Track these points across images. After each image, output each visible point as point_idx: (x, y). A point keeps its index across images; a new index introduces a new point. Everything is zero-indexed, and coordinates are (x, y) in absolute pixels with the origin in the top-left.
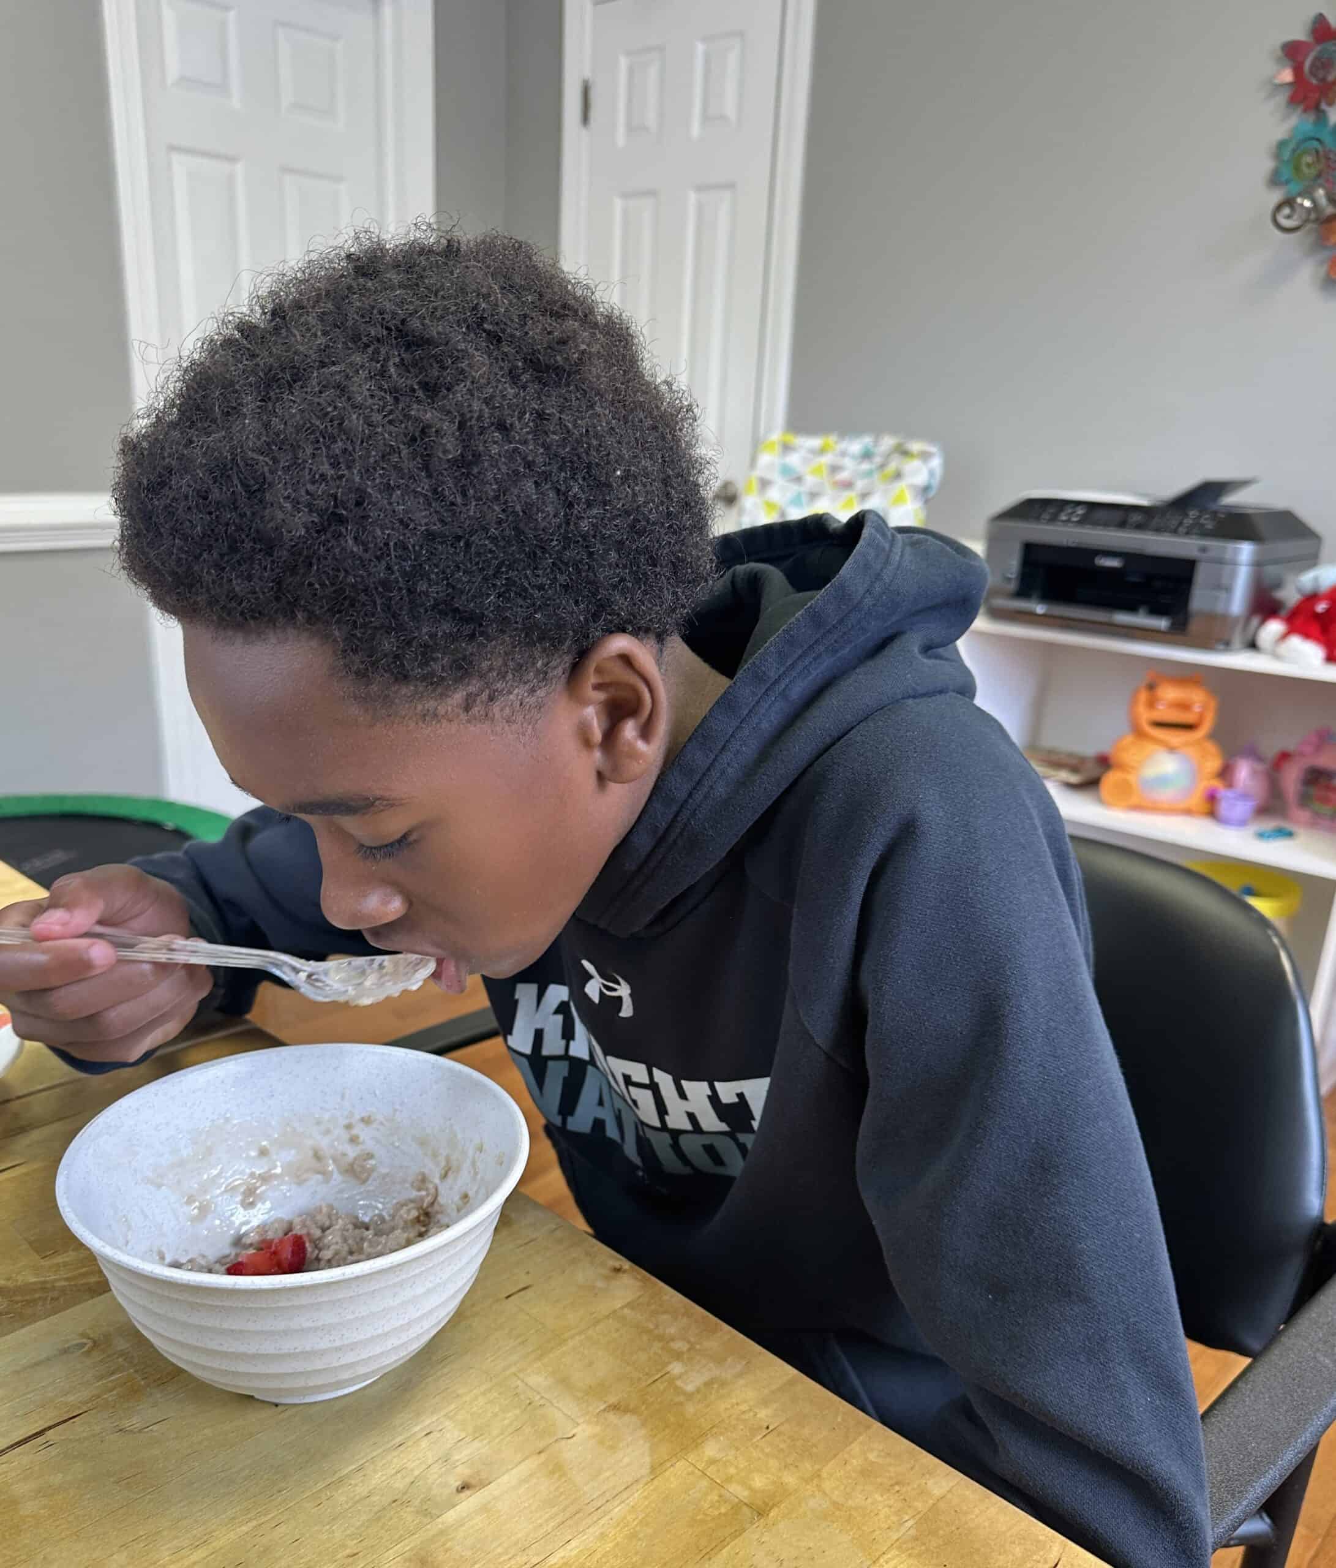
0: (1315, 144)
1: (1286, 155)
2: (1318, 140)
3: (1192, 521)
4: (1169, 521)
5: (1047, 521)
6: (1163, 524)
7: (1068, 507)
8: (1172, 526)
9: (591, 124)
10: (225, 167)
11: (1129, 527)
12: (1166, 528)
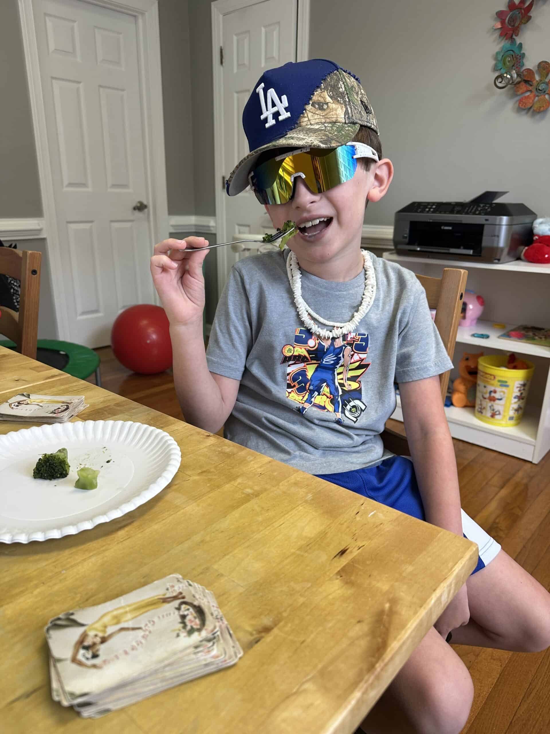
0: (511, 52)
1: (500, 57)
2: (512, 50)
3: (481, 208)
4: (472, 209)
5: (420, 212)
6: (470, 210)
7: (429, 205)
8: (473, 211)
9: (224, 64)
10: (75, 85)
11: (455, 212)
12: (471, 212)
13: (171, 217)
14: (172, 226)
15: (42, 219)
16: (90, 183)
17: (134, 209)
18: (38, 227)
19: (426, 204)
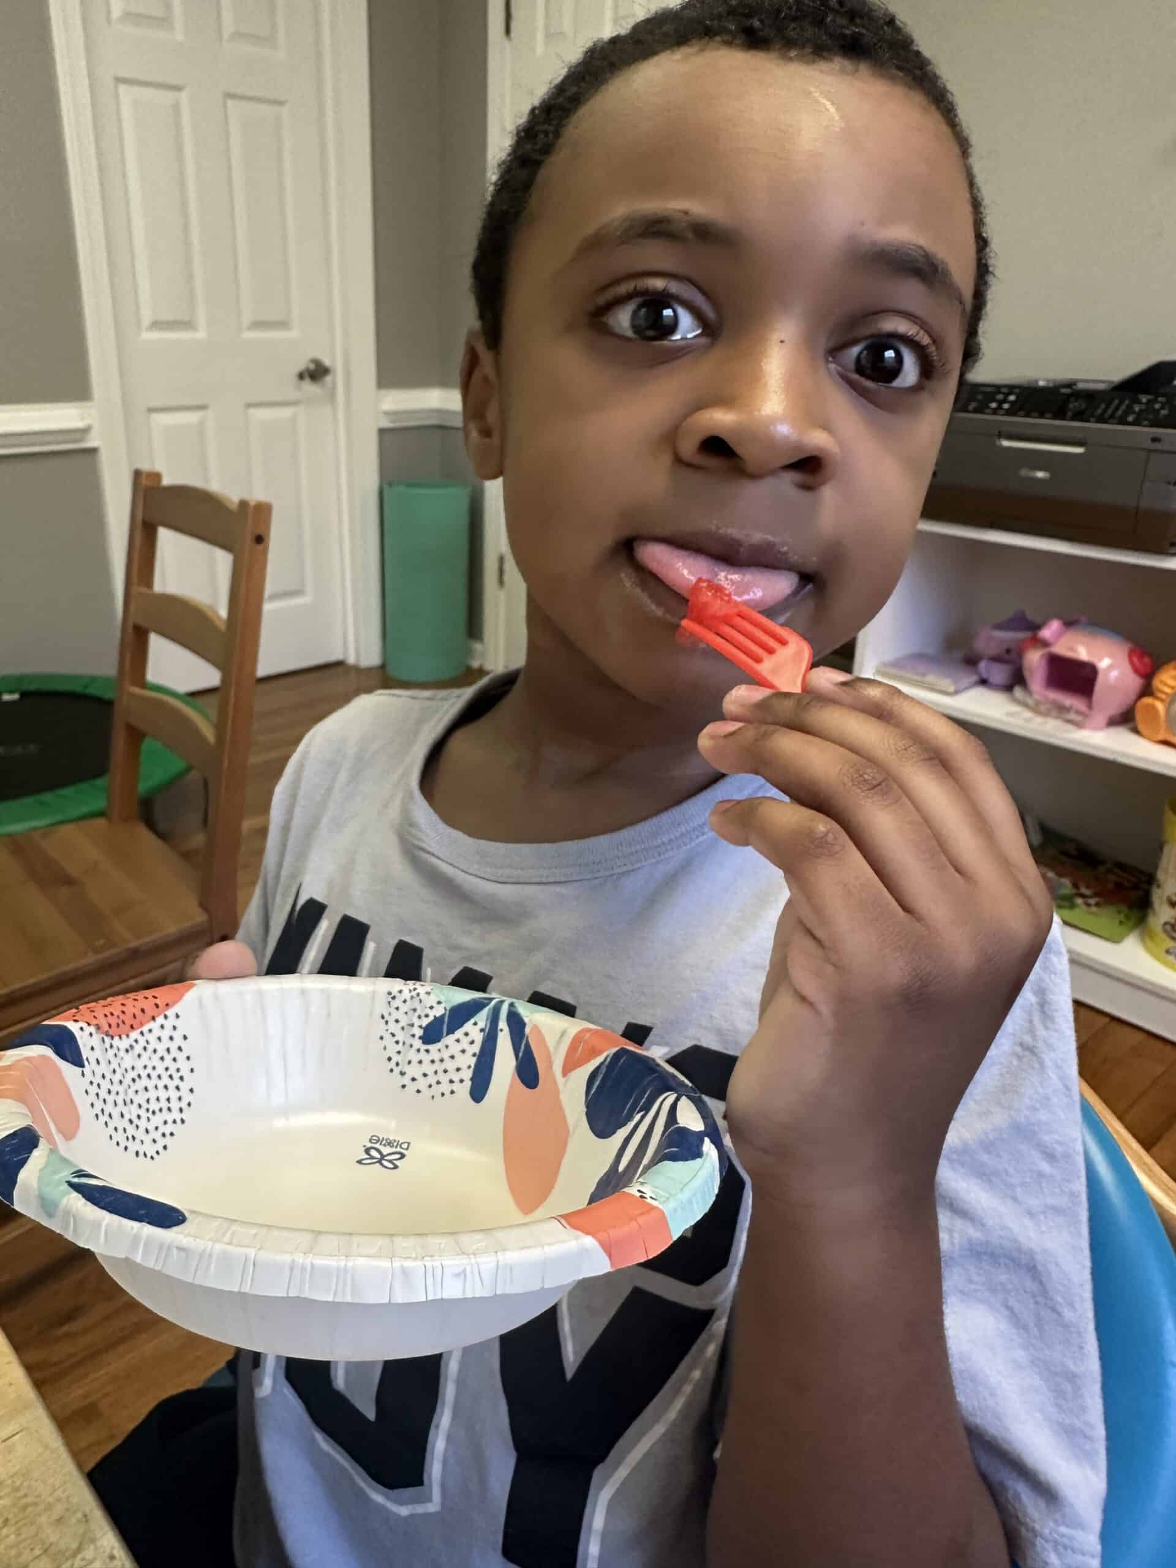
3: (1144, 407)
4: (1117, 408)
5: (976, 411)
6: (1110, 412)
7: (1000, 393)
8: (1120, 412)
9: (513, 35)
10: (170, 96)
11: (1070, 414)
12: (1112, 416)
13: (383, 392)
14: (386, 413)
15: (89, 404)
16: (202, 320)
17: (301, 376)
18: (80, 424)
19: (989, 389)
